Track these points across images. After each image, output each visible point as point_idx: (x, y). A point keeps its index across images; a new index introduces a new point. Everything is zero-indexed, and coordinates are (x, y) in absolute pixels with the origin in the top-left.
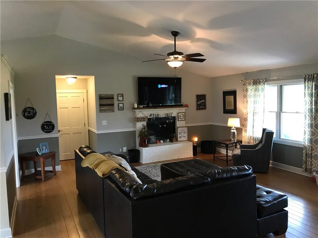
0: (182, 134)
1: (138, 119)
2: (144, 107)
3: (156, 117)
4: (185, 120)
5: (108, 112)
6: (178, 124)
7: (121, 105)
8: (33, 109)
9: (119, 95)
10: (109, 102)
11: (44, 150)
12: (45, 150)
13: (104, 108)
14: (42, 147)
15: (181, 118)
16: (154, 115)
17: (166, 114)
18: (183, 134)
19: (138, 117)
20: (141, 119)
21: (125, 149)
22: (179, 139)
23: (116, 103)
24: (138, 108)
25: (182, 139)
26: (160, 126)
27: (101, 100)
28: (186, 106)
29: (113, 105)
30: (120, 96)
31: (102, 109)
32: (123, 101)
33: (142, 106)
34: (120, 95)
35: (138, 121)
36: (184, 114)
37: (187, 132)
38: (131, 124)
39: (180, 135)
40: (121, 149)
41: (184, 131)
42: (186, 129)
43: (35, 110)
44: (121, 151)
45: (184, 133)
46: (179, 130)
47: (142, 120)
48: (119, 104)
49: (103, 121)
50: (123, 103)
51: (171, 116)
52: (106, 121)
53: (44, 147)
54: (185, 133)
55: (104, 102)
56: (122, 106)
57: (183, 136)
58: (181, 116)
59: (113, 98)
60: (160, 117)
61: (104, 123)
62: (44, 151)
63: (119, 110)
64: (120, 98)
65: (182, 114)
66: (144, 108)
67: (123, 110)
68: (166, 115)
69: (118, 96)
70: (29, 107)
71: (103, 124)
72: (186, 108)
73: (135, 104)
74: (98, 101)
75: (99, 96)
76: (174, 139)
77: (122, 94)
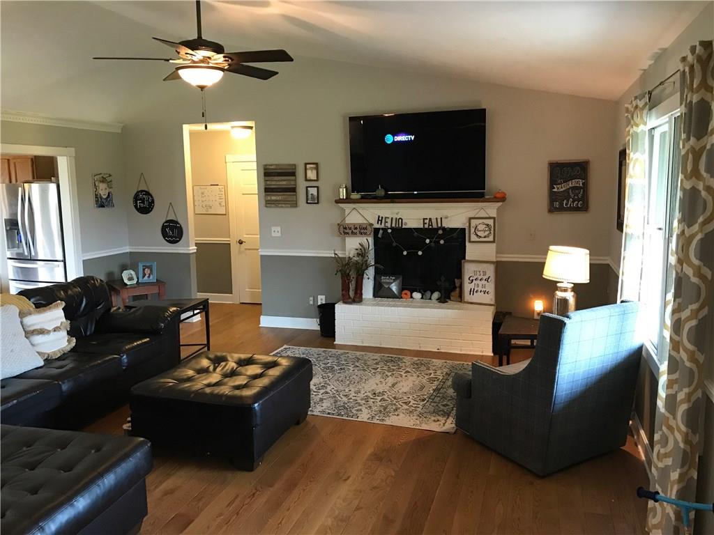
0: (478, 282)
1: (346, 228)
2: (363, 197)
3: (393, 225)
4: (494, 242)
5: (282, 207)
6: (472, 251)
7: (313, 191)
8: (148, 193)
9: (308, 166)
10: (284, 183)
11: (147, 275)
12: (149, 277)
13: (273, 198)
14: (144, 270)
15: (479, 234)
16: (389, 221)
17: (424, 219)
18: (480, 283)
19: (348, 224)
20: (356, 228)
21: (322, 299)
22: (467, 297)
23: (301, 185)
24: (348, 200)
25: (477, 298)
26: (405, 253)
27: (267, 178)
28: (500, 198)
29: (293, 190)
30: (311, 169)
31: (269, 198)
32: (317, 180)
33: (355, 196)
34: (312, 166)
35: (348, 233)
36: (491, 222)
37: (492, 279)
38: (337, 240)
39: (472, 286)
40: (311, 298)
41: (485, 273)
42: (490, 271)
43: (152, 197)
44: (311, 303)
45: (484, 282)
46: (469, 270)
47: (357, 231)
48: (307, 187)
49: (273, 228)
50: (318, 187)
51: (439, 225)
52: (279, 229)
53: (148, 272)
54: (487, 280)
55: (273, 183)
56: (316, 194)
57: (480, 289)
58: (481, 227)
59: (293, 174)
60: (404, 227)
61: (276, 232)
62: (146, 278)
63: (307, 203)
64: (311, 174)
65: (484, 224)
66: (364, 199)
67: (318, 203)
68: (424, 223)
69: (306, 169)
70: (142, 191)
71: (273, 234)
72: (500, 204)
73: (341, 190)
74: (262, 180)
75: (265, 169)
76: (455, 294)
77: (316, 164)
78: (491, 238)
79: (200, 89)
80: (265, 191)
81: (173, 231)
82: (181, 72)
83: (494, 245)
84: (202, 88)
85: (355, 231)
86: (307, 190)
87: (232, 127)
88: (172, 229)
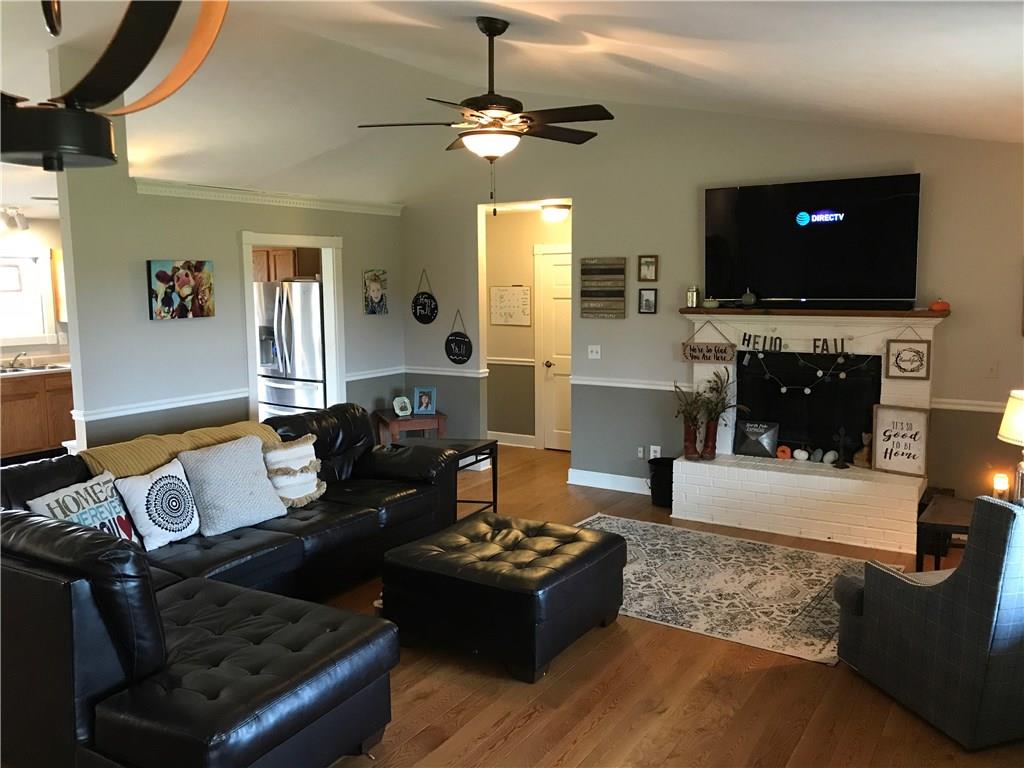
0: (899, 439)
1: (694, 350)
2: (722, 306)
3: (767, 348)
4: (926, 378)
5: (604, 317)
6: (889, 391)
7: (649, 296)
8: (430, 297)
9: (643, 260)
10: (609, 284)
11: (425, 405)
12: (427, 406)
13: (592, 305)
14: (421, 397)
15: (903, 365)
16: (761, 341)
17: (815, 340)
18: (903, 441)
19: (698, 345)
20: (709, 351)
21: (655, 452)
22: (880, 460)
23: (632, 287)
24: (699, 309)
25: (893, 464)
26: (784, 390)
27: (585, 277)
28: (942, 311)
29: (620, 294)
30: (647, 263)
31: (586, 305)
32: (656, 280)
33: (711, 303)
34: (649, 260)
35: (696, 358)
36: (923, 348)
37: (922, 435)
38: (682, 367)
39: (889, 445)
40: (641, 449)
41: (910, 427)
42: (919, 423)
43: (435, 301)
44: (640, 455)
45: (908, 440)
46: (884, 420)
47: (712, 355)
48: (640, 290)
49: (590, 348)
50: (656, 290)
51: (839, 350)
52: (598, 348)
53: (425, 400)
54: (913, 437)
55: (593, 284)
56: (652, 299)
57: (901, 450)
58: (906, 355)
59: (622, 271)
60: (783, 350)
61: (594, 352)
62: (423, 408)
63: (640, 312)
64: (648, 272)
65: (911, 350)
66: (723, 309)
67: (655, 312)
68: (815, 347)
69: (640, 265)
70: (423, 293)
71: (591, 356)
72: (938, 320)
73: (689, 294)
74: (579, 281)
75: (583, 265)
76: (860, 456)
77: (656, 257)
78: (922, 373)
79: (489, 161)
80: (582, 296)
81: (460, 348)
82: (466, 140)
83: (926, 385)
84: (491, 159)
85: (708, 355)
86: (640, 293)
87: (543, 207)
88: (458, 345)
